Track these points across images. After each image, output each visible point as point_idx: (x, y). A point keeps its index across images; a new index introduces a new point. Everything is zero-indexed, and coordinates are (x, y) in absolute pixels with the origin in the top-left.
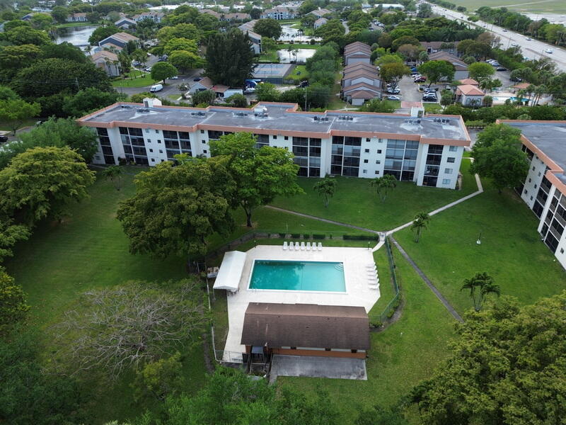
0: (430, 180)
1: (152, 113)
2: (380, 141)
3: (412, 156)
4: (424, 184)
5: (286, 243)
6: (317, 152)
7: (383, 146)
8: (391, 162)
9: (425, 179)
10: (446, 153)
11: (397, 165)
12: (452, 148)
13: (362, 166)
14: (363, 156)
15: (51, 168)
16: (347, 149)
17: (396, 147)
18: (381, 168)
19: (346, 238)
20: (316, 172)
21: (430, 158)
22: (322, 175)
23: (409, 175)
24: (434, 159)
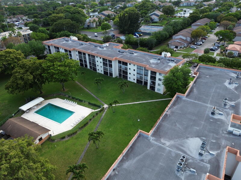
0: (153, 88)
1: (70, 42)
2: (134, 65)
3: (146, 75)
4: (150, 89)
5: (65, 99)
6: (111, 66)
7: (135, 68)
8: (139, 76)
9: (151, 87)
10: (158, 76)
11: (141, 78)
12: (160, 74)
13: (129, 76)
14: (129, 71)
15: (8, 56)
16: (123, 67)
17: (140, 69)
18: (135, 78)
19: (89, 103)
20: (111, 74)
21: (151, 77)
22: (114, 76)
23: (146, 83)
24: (153, 78)
